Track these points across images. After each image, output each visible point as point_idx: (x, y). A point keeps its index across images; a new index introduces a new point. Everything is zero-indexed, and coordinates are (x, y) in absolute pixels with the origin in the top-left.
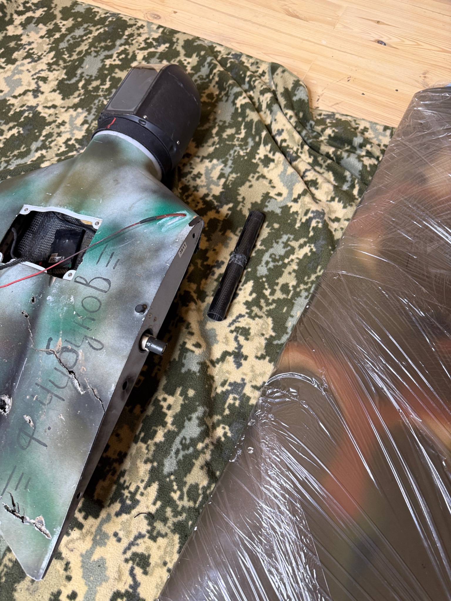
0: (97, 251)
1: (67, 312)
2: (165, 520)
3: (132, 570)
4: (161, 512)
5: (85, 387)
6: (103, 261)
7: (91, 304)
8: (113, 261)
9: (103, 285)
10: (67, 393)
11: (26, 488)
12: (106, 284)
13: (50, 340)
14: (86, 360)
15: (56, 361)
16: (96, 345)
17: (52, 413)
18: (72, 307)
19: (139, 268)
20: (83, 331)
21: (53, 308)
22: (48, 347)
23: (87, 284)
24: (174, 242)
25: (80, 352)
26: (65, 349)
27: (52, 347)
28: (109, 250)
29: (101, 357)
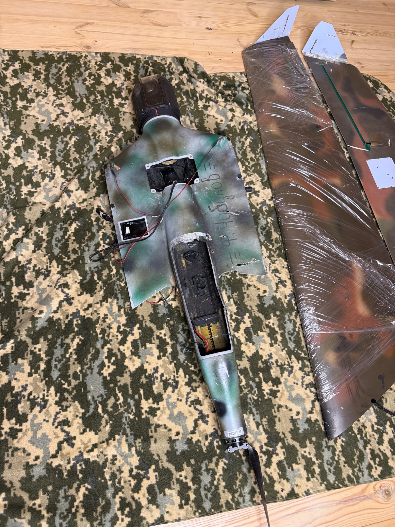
0: (202, 166)
1: (208, 193)
2: (273, 256)
3: (275, 275)
4: (270, 253)
5: (237, 213)
6: (208, 169)
7: (216, 186)
8: (212, 167)
9: (216, 177)
10: (232, 219)
11: (240, 255)
12: (216, 176)
13: (209, 207)
14: (231, 204)
15: (218, 212)
16: (230, 198)
17: (230, 228)
18: (209, 191)
19: (225, 164)
20: (221, 196)
21: (200, 196)
22: (210, 209)
23: (209, 180)
24: (230, 149)
25: (226, 203)
26: (218, 206)
27: (212, 209)
28: (207, 163)
29: (236, 200)
